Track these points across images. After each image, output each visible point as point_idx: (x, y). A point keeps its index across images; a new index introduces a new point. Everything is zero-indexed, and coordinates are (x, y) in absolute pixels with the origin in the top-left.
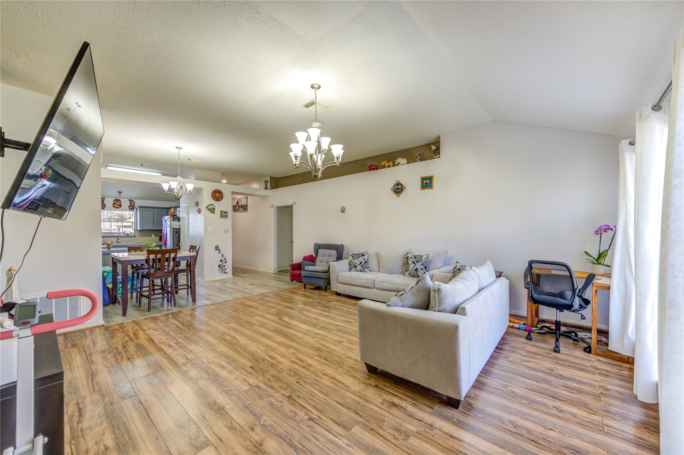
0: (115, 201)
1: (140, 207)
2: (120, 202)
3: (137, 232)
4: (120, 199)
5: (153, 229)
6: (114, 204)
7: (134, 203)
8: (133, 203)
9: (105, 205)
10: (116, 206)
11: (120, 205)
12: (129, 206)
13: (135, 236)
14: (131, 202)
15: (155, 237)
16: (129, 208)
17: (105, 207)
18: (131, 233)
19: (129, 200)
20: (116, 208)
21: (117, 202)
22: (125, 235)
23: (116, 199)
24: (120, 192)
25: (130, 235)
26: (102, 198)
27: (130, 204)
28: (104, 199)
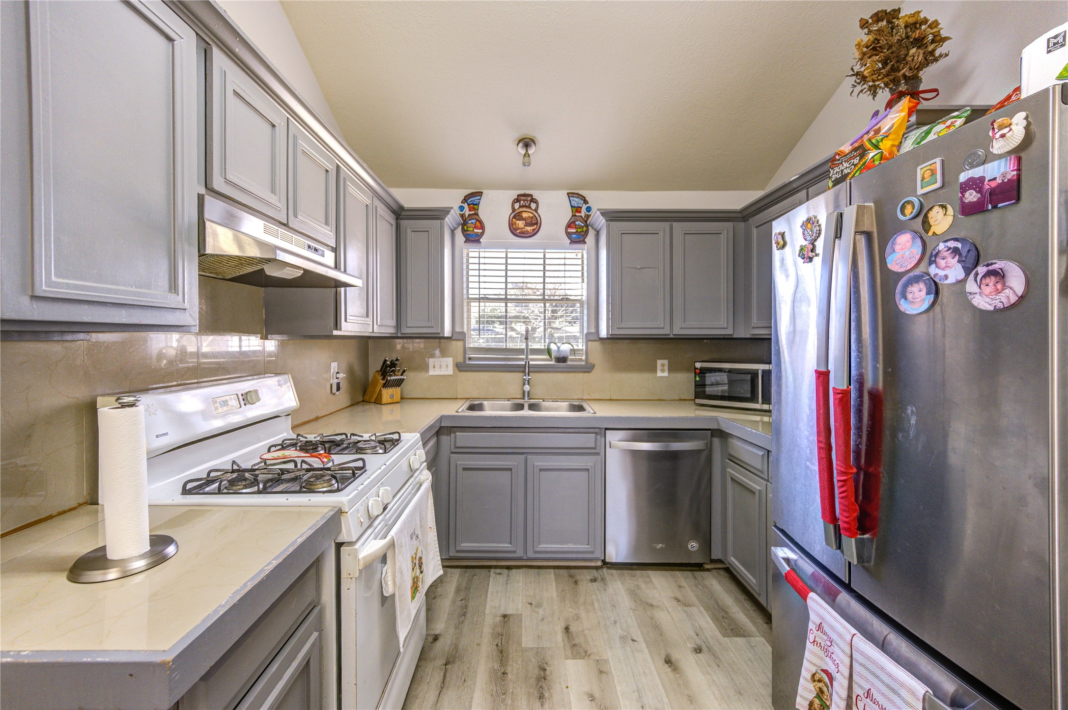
0: (517, 206)
1: (613, 216)
2: (533, 206)
3: (597, 345)
4: (536, 194)
5: (666, 331)
6: (517, 216)
7: (589, 209)
8: (584, 207)
9: (482, 227)
10: (521, 224)
11: (535, 223)
12: (569, 226)
13: (588, 368)
14: (576, 202)
15: (670, 371)
16: (568, 234)
17: (483, 233)
18: (573, 351)
19: (569, 196)
20: (520, 235)
21: (524, 209)
22: (553, 363)
23: (519, 196)
24: (527, 143)
25: (572, 360)
26: (472, 193)
27: (573, 216)
28: (480, 199)
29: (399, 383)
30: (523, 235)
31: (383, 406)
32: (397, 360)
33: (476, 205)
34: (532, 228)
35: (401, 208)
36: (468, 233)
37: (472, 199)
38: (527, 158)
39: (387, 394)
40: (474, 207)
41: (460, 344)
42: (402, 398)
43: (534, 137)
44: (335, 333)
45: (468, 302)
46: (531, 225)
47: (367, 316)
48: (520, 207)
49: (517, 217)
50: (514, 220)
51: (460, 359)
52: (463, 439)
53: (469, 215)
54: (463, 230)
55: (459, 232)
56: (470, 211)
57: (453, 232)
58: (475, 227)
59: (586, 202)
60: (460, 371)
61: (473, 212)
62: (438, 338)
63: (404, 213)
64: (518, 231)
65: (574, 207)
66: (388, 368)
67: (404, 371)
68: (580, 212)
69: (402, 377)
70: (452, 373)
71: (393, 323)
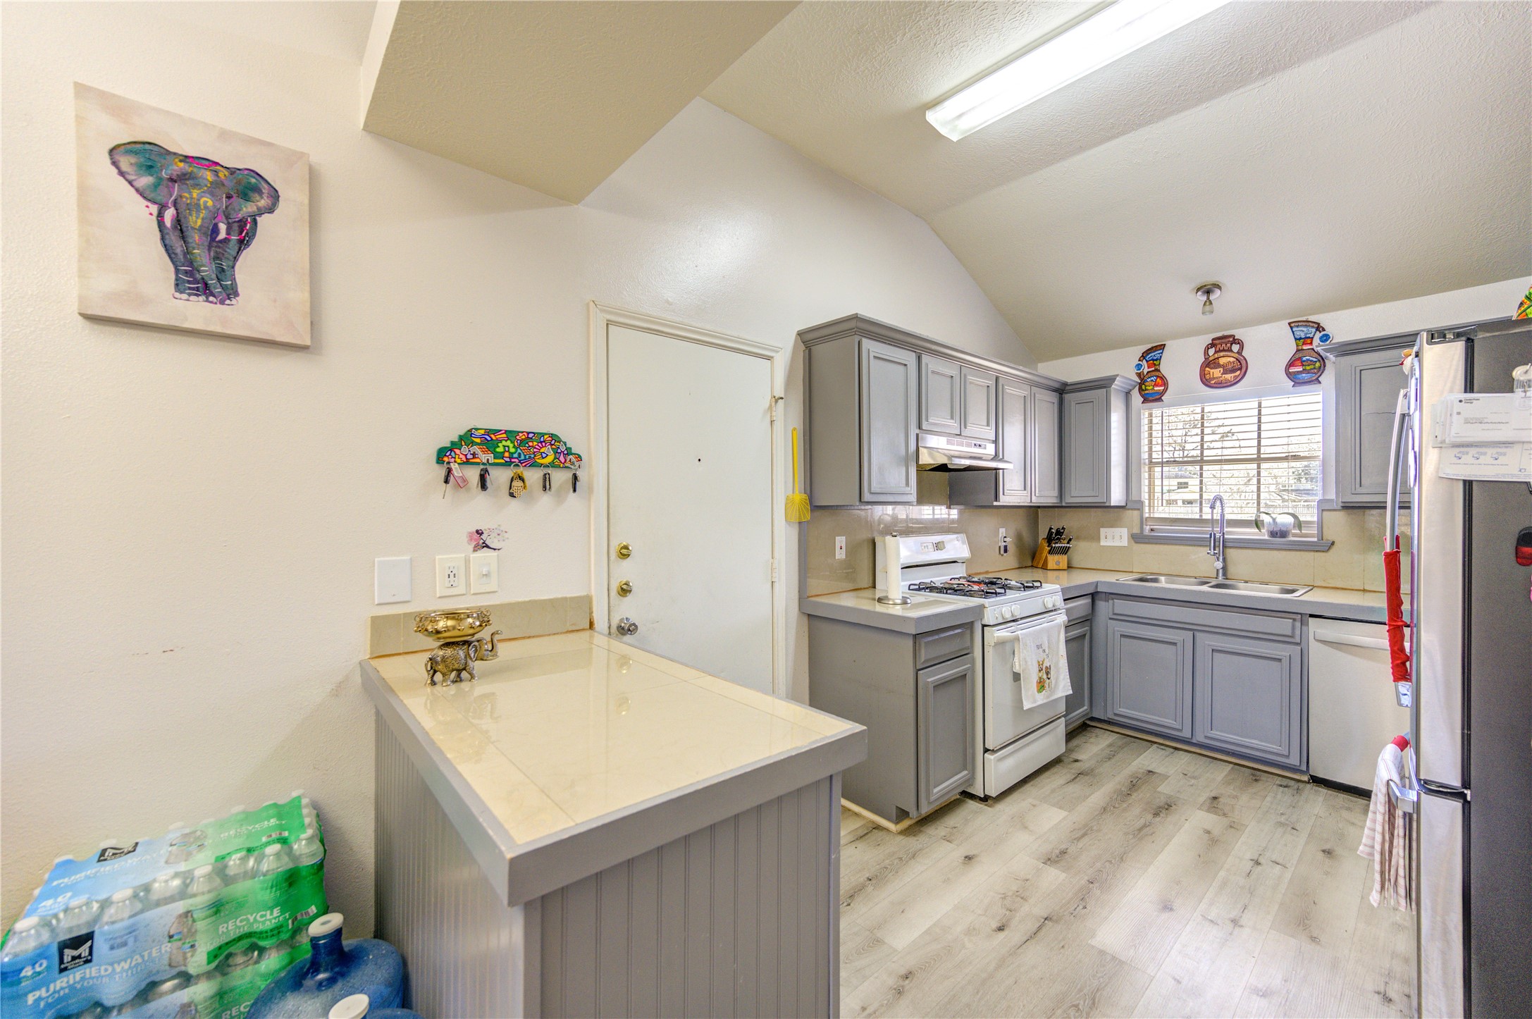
0: (1211, 352)
1: (1347, 350)
2: (1235, 348)
4: (1238, 334)
6: (1209, 363)
7: (1323, 337)
8: (1318, 336)
9: (1165, 383)
10: (1217, 373)
11: (1241, 367)
12: (1291, 364)
13: (1324, 546)
14: (1304, 331)
16: (1290, 375)
17: (1165, 390)
18: (1299, 524)
19: (1291, 328)
20: (1215, 385)
21: (1222, 354)
22: (1266, 537)
23: (1213, 340)
24: (1207, 290)
25: (1295, 535)
26: (1152, 348)
27: (1298, 350)
28: (1162, 353)
29: (1065, 551)
30: (1219, 385)
31: (1048, 571)
32: (1063, 528)
33: (1156, 360)
34: (1233, 375)
35: (1065, 384)
36: (1147, 392)
37: (1153, 354)
38: (1208, 308)
39: (1053, 560)
40: (1155, 363)
41: (1136, 513)
42: (1068, 567)
43: (1217, 281)
44: (995, 503)
45: (1150, 468)
46: (1233, 371)
47: (1025, 489)
48: (1216, 352)
49: (1212, 366)
50: (1207, 369)
51: (1136, 530)
52: (1121, 606)
53: (1148, 372)
54: (1140, 390)
55: (1136, 393)
56: (1149, 368)
57: (1128, 394)
58: (1156, 385)
59: (1319, 328)
60: (1136, 542)
61: (1153, 369)
62: (1104, 507)
63: (1068, 388)
64: (1213, 382)
65: (1300, 339)
66: (1055, 536)
67: (1070, 540)
68: (1311, 343)
69: (1068, 545)
70: (1126, 545)
71: (1056, 493)
